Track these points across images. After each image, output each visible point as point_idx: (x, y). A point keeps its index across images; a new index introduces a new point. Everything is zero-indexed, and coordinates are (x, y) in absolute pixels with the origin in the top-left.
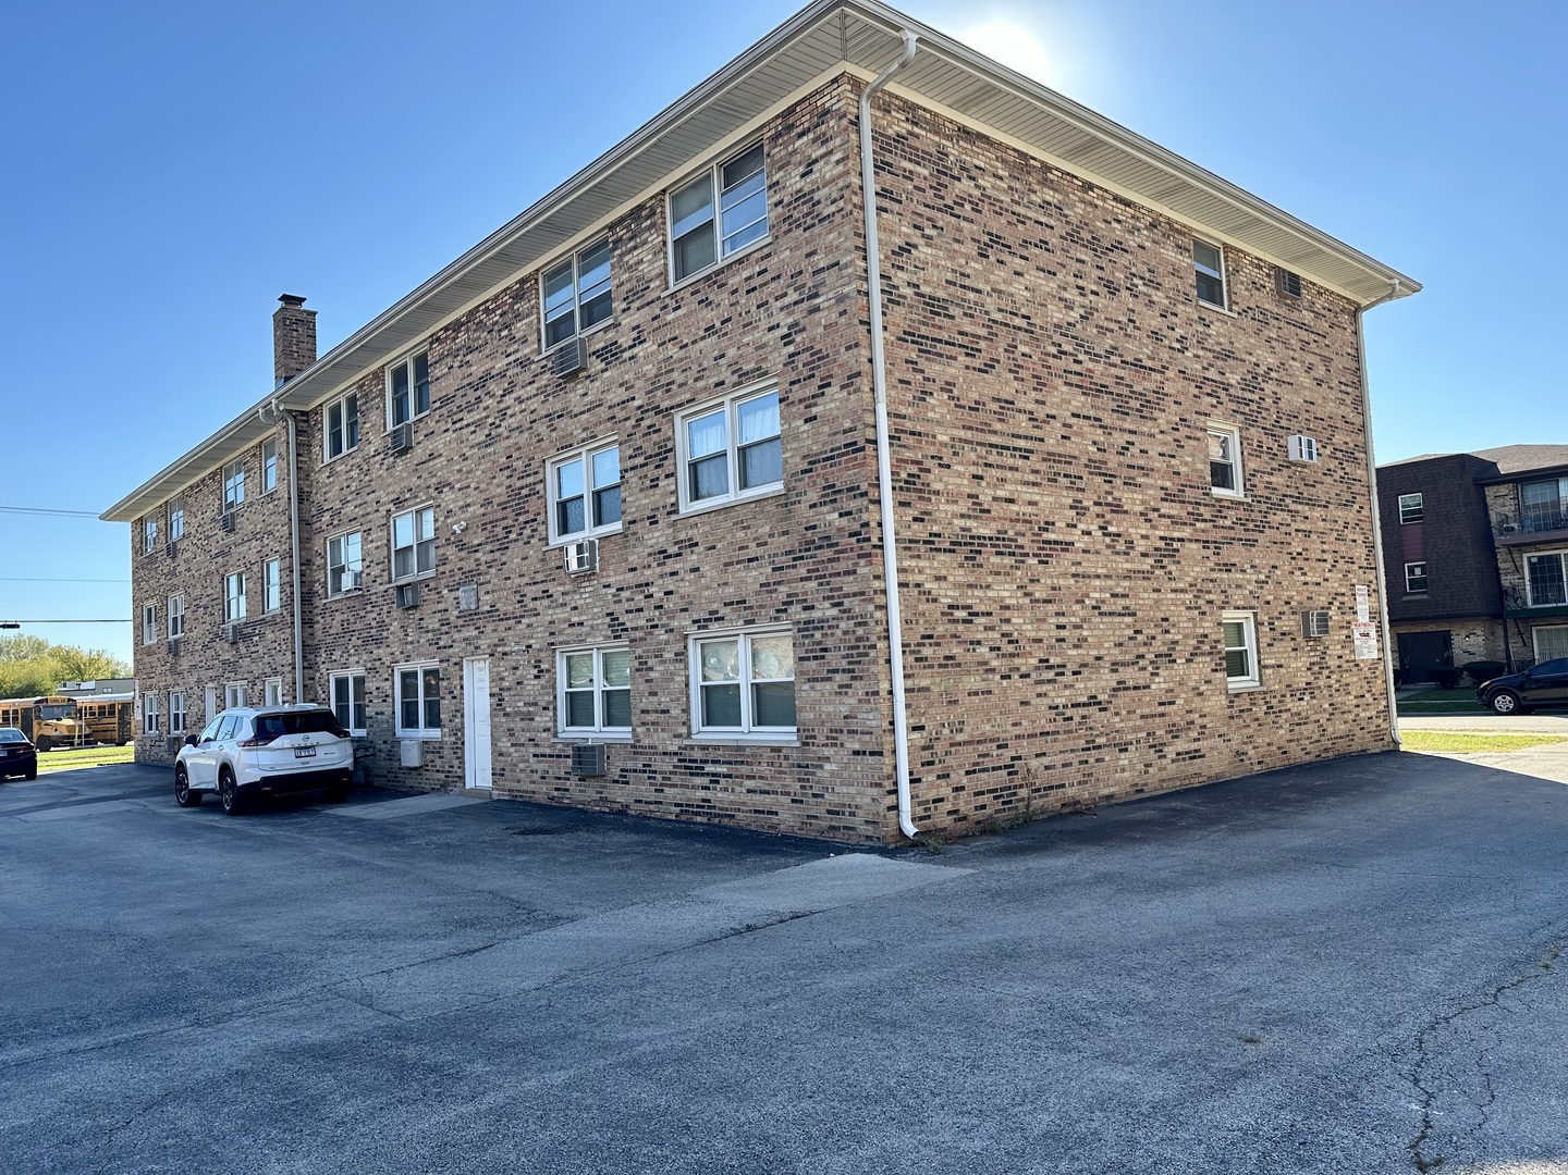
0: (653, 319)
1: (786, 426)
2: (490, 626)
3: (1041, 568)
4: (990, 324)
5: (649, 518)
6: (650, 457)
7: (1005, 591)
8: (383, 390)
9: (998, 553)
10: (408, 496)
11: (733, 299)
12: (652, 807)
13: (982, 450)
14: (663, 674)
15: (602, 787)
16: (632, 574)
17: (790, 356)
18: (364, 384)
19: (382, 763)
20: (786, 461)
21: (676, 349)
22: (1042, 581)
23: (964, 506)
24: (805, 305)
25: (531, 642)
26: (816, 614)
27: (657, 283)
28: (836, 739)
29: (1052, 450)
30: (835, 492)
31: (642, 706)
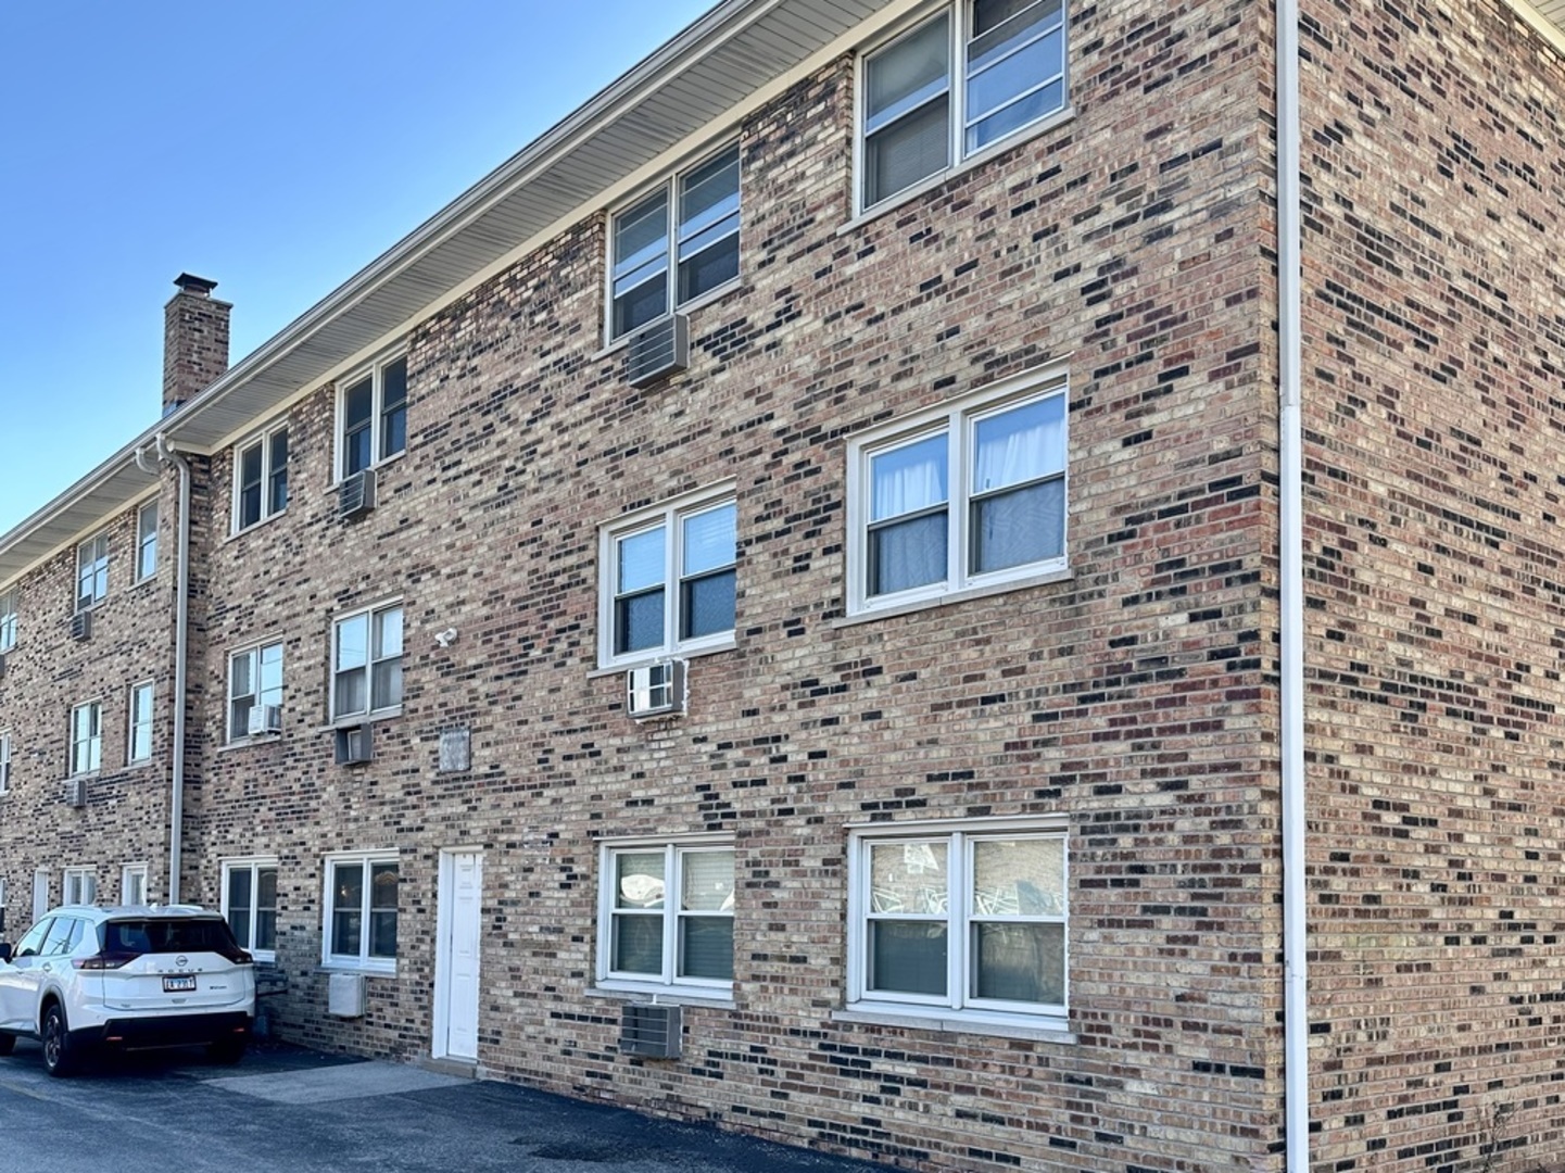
0: (818, 275)
1: (1081, 454)
2: (488, 800)
3: (1508, 745)
4: (1451, 295)
5: (786, 624)
6: (797, 517)
7: (1456, 783)
8: (331, 419)
9: (1451, 713)
10: (362, 586)
11: (984, 227)
12: (763, 1122)
13: (1434, 521)
14: (797, 893)
15: (671, 1078)
16: (748, 721)
17: (1099, 324)
18: (300, 411)
19: (296, 1007)
20: (1076, 519)
21: (860, 325)
22: (1509, 770)
23: (1402, 620)
24: (1141, 226)
25: (558, 828)
26: (1123, 803)
27: (831, 210)
28: (1157, 1036)
29: (1531, 536)
30: (1184, 575)
31: (755, 947)
